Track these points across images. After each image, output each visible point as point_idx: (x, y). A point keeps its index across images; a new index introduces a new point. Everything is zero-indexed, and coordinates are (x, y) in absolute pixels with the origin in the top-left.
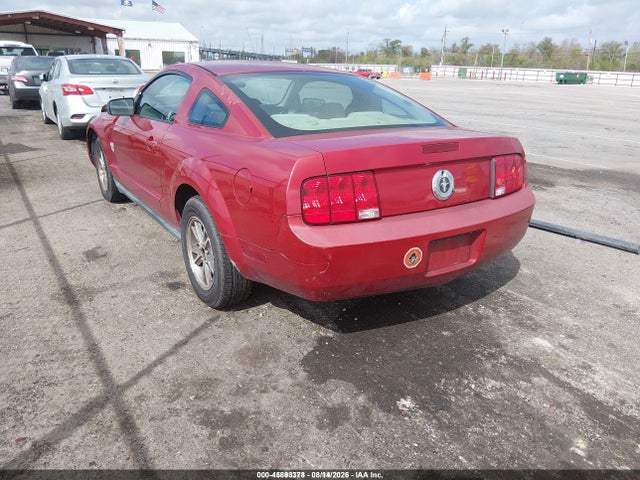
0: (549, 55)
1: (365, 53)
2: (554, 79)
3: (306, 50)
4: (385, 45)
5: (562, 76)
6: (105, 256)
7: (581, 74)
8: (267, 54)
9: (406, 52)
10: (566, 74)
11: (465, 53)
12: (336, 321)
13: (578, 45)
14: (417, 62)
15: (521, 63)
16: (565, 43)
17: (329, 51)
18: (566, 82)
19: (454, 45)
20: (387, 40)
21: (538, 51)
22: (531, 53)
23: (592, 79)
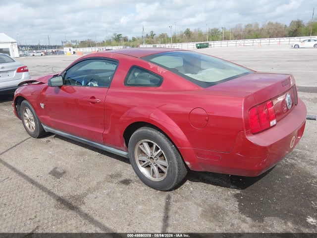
0: (189, 36)
1: (105, 41)
2: (195, 47)
3: (74, 42)
4: (114, 37)
5: (198, 45)
6: (64, 172)
7: (206, 43)
8: (52, 45)
9: (125, 39)
10: (200, 44)
11: (153, 38)
12: (233, 184)
13: (201, 31)
14: (132, 44)
15: (178, 41)
16: (195, 30)
17: (86, 41)
18: (200, 48)
19: (147, 35)
20: (115, 34)
21: (184, 35)
22: (182, 36)
23: (211, 45)
